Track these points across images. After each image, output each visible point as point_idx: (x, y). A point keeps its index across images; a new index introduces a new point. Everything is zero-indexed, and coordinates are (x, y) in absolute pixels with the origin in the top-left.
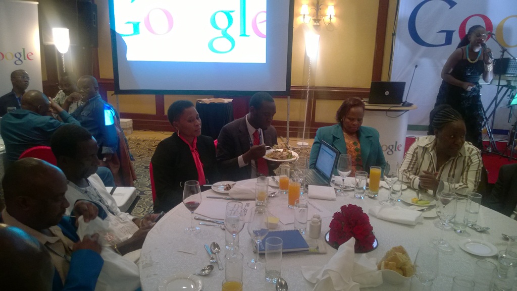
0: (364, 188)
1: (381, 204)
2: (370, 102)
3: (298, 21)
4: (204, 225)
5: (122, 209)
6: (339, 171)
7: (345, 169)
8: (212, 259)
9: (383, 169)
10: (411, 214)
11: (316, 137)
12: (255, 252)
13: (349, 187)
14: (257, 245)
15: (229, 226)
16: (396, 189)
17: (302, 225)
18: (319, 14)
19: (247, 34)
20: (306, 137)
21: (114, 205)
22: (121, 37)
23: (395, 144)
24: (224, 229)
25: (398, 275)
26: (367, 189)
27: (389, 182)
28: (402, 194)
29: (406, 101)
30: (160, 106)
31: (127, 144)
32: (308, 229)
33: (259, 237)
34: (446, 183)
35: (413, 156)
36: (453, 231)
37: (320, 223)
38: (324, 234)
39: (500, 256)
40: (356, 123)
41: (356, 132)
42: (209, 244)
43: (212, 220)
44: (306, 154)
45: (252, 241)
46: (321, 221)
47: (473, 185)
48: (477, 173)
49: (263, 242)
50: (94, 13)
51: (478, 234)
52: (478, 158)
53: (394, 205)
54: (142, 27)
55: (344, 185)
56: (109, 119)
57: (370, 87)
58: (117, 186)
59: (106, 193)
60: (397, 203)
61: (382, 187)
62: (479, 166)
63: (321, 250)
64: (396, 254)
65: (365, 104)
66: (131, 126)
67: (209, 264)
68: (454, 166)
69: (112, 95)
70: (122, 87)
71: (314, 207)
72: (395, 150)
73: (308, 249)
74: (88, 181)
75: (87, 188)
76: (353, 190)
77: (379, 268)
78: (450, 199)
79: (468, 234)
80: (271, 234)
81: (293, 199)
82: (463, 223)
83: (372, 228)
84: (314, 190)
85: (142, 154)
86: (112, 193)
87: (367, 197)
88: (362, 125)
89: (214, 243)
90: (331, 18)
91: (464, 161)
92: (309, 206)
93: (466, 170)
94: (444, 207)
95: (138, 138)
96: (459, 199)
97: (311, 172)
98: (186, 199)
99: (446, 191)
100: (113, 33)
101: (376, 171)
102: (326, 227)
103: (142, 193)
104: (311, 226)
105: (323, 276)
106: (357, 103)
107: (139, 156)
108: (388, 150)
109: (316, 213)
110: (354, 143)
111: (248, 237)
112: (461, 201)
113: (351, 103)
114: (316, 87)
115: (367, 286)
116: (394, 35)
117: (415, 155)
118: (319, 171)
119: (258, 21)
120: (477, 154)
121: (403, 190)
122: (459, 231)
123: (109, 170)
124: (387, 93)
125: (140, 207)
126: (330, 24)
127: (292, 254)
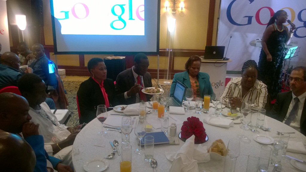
0: (201, 107)
1: (210, 116)
2: (205, 58)
3: (163, 10)
4: (109, 130)
5: (61, 122)
6: (187, 98)
7: (190, 97)
8: (114, 149)
9: (211, 96)
10: (227, 121)
11: (174, 79)
12: (139, 145)
13: (192, 107)
14: (140, 141)
15: (123, 131)
16: (218, 108)
17: (165, 129)
18: (175, 6)
19: (133, 18)
20: (169, 79)
21: (56, 120)
22: (58, 20)
23: (219, 82)
24: (121, 133)
25: (218, 155)
26: (202, 108)
27: (214, 104)
28: (222, 110)
29: (225, 57)
30: (82, 61)
31: (62, 84)
32: (169, 131)
33: (141, 136)
34: (246, 104)
35: (229, 89)
36: (250, 131)
37: (175, 128)
38: (178, 134)
39: (274, 143)
40: (196, 70)
41: (197, 76)
42: (112, 141)
43: (114, 127)
44: (169, 88)
45: (137, 139)
46: (176, 127)
47: (262, 105)
48: (264, 98)
49: (143, 138)
50: (41, 6)
51: (264, 132)
52: (265, 90)
53: (218, 116)
54: (70, 14)
55: (190, 106)
56: (51, 69)
57: (205, 49)
58: (57, 109)
59: (51, 113)
60: (219, 116)
61: (211, 106)
62: (265, 94)
63: (176, 142)
64: (217, 144)
65: (202, 59)
66: (65, 73)
67: (113, 152)
68: (251, 94)
69: (53, 55)
70: (59, 50)
71: (173, 119)
72: (220, 85)
73: (169, 142)
74: (40, 106)
75: (40, 110)
76: (195, 109)
77: (208, 152)
78: (248, 112)
79: (258, 132)
80: (147, 134)
81: (161, 114)
82: (256, 126)
83: (205, 130)
84: (173, 109)
85: (72, 90)
86: (54, 113)
87: (203, 112)
88: (200, 72)
89: (115, 141)
90: (182, 9)
91: (258, 92)
92: (169, 118)
93: (258, 96)
94: (245, 117)
95: (69, 80)
96: (253, 113)
97: (170, 99)
98: (98, 116)
99: (246, 108)
100: (53, 17)
101: (207, 97)
102: (179, 130)
103: (72, 113)
104: (171, 130)
105: (177, 157)
106: (197, 58)
107: (70, 91)
108: (216, 85)
109: (174, 122)
110: (195, 82)
111: (135, 137)
112: (255, 114)
113: (194, 59)
114: (174, 50)
115: (202, 162)
116: (218, 19)
117: (230, 88)
118: (175, 98)
119: (139, 10)
120: (265, 88)
121: (223, 108)
122: (253, 130)
123: (52, 100)
124: (214, 53)
125: (71, 121)
126: (182, 12)
127: (160, 145)
